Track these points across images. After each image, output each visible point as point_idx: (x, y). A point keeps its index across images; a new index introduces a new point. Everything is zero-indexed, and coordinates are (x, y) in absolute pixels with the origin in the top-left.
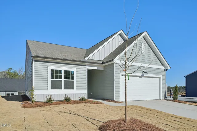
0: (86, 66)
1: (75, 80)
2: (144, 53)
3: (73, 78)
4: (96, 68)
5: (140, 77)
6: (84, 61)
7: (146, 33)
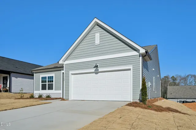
7: (95, 20)
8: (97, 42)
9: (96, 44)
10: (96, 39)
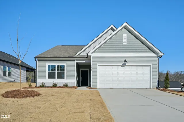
0: (74, 60)
1: (65, 72)
2: (126, 43)
3: (64, 70)
4: (84, 62)
5: (122, 66)
6: (74, 56)
7: (125, 24)
8: (125, 41)
9: (123, 43)
10: (123, 39)
